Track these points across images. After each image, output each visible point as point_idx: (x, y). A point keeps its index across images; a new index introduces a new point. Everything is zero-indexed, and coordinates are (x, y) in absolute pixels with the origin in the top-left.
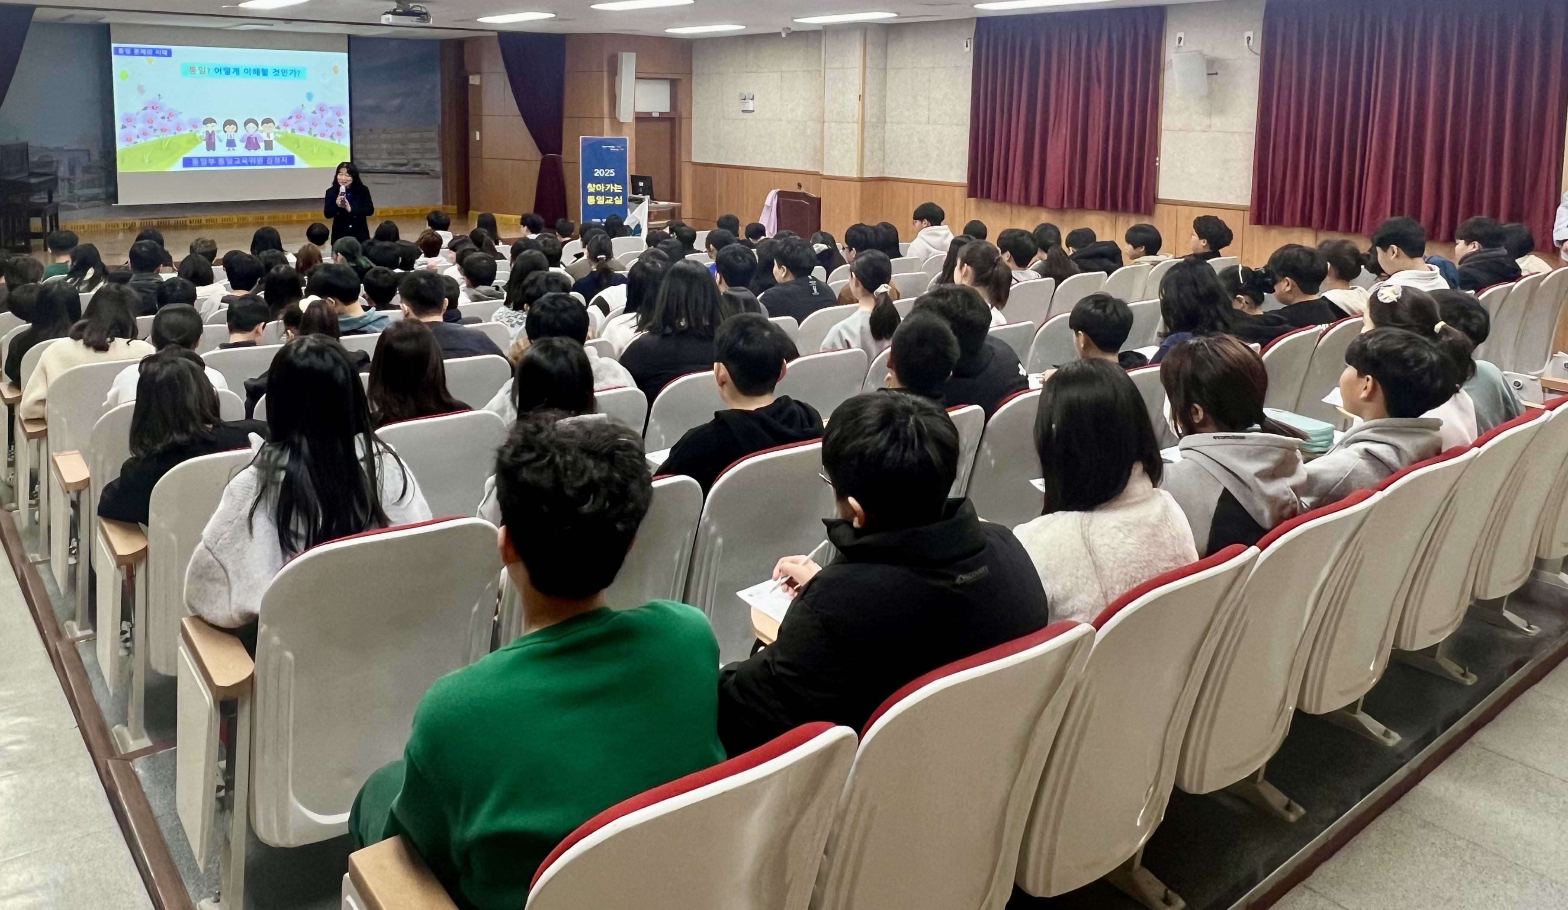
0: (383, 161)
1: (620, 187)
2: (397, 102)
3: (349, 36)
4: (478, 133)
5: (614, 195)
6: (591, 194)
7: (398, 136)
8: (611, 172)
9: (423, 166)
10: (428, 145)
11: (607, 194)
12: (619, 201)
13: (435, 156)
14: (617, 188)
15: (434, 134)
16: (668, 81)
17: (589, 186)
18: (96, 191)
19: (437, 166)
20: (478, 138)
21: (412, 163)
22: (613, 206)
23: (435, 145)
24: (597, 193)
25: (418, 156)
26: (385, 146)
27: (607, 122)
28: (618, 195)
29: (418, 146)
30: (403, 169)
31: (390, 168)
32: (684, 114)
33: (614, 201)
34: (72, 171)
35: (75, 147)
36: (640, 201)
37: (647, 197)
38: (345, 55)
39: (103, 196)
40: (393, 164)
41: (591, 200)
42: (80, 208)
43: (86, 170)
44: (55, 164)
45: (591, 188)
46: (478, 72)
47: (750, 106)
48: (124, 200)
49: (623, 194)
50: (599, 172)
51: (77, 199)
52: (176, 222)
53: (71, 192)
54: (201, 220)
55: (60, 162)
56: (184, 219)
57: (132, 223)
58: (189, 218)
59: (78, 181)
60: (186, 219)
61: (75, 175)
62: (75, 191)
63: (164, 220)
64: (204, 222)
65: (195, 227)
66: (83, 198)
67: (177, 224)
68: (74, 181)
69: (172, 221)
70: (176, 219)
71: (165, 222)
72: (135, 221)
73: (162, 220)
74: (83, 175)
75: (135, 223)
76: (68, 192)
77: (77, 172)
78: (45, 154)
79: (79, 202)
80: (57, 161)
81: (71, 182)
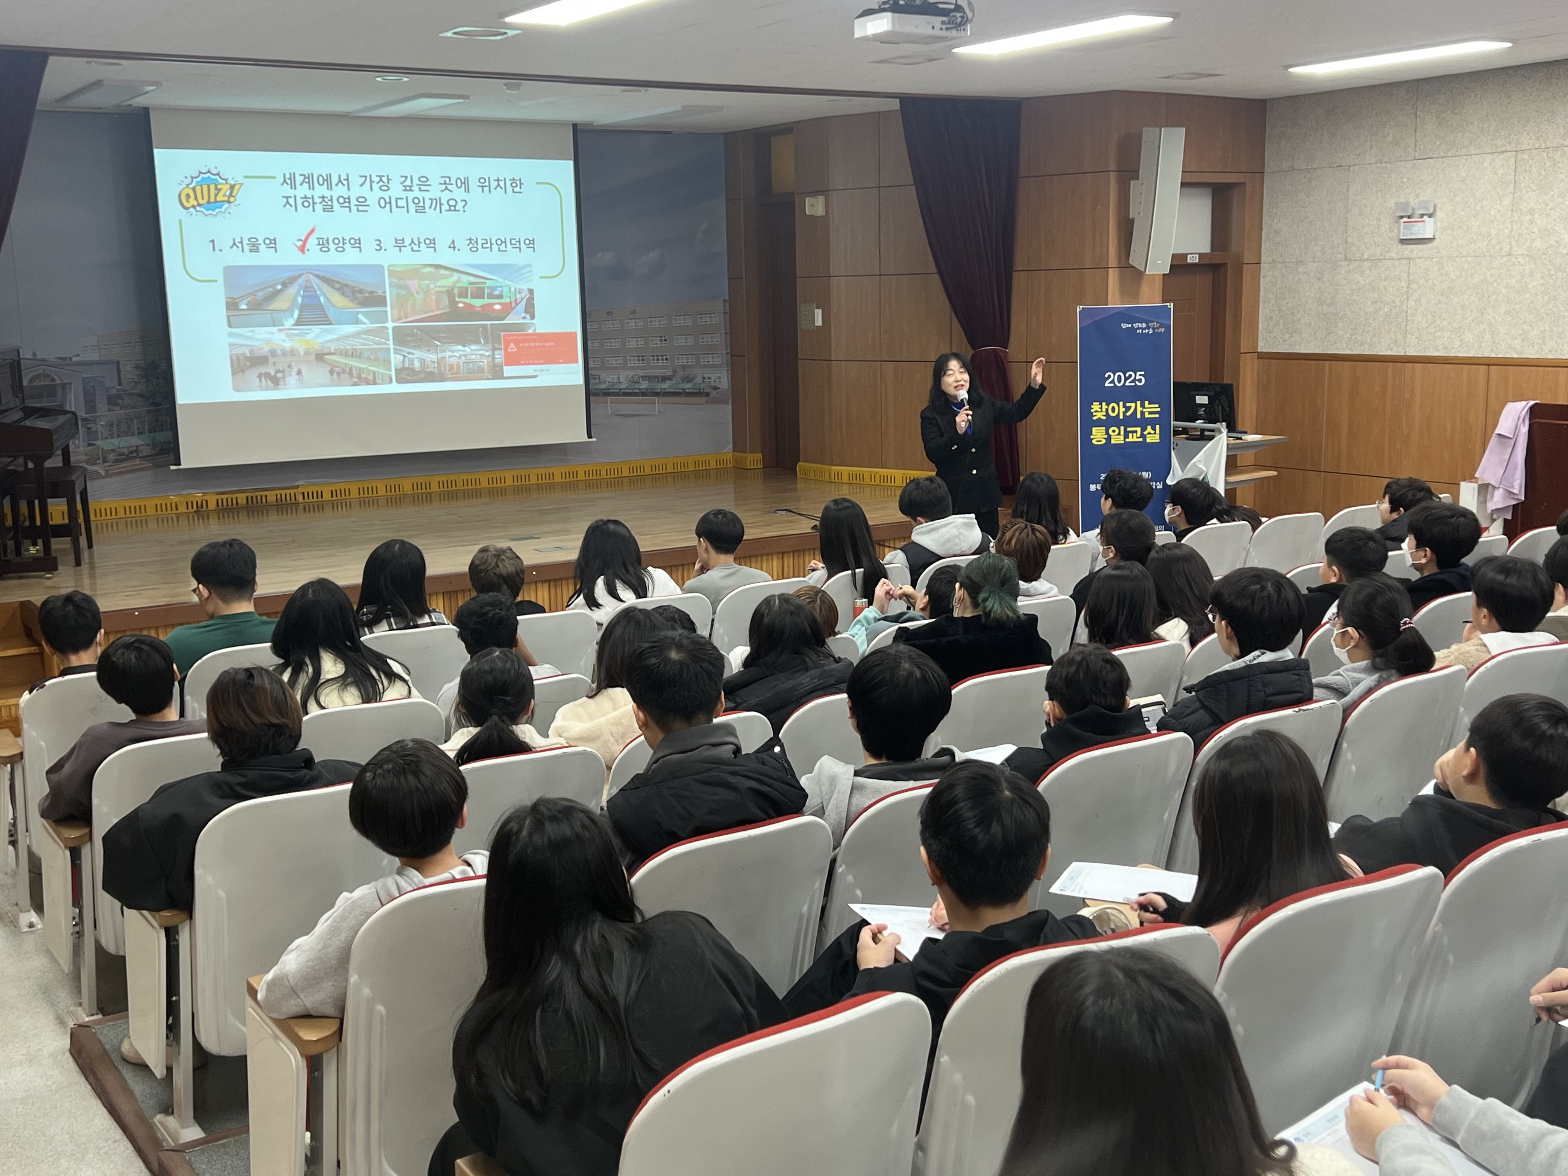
0: (631, 373)
1: (1156, 407)
2: (653, 256)
3: (575, 126)
4: (818, 313)
5: (1143, 423)
6: (1099, 423)
7: (656, 324)
8: (1139, 378)
9: (699, 379)
10: (708, 340)
11: (1130, 421)
12: (1153, 437)
13: (718, 361)
14: (1151, 409)
15: (717, 318)
16: (1209, 191)
17: (1096, 406)
18: (135, 441)
19: (722, 379)
20: (819, 322)
21: (680, 373)
22: (1143, 445)
23: (719, 339)
24: (1109, 422)
25: (691, 361)
26: (633, 344)
27: (1113, 276)
28: (1152, 423)
29: (691, 341)
30: (666, 386)
31: (644, 385)
32: (1248, 258)
33: (1143, 436)
34: (91, 405)
35: (94, 356)
36: (1205, 437)
37: (1223, 427)
38: (569, 166)
39: (147, 451)
40: (649, 378)
41: (1098, 435)
42: (108, 475)
43: (112, 401)
44: (59, 393)
45: (1098, 410)
46: (822, 191)
47: (1427, 228)
48: (189, 459)
49: (1162, 421)
50: (1113, 379)
51: (101, 457)
52: (279, 497)
53: (90, 445)
54: (322, 492)
55: (68, 386)
56: (292, 492)
57: (202, 502)
58: (301, 490)
59: (101, 423)
60: (296, 491)
61: (95, 412)
62: (98, 443)
63: (257, 494)
64: (327, 496)
65: (311, 506)
66: (111, 456)
67: (279, 500)
68: (95, 423)
69: (271, 496)
70: (278, 492)
71: (259, 498)
72: (206, 498)
73: (254, 495)
74: (110, 410)
75: (207, 501)
76: (86, 444)
77: (99, 406)
78: (41, 371)
79: (106, 464)
80: (63, 386)
81: (89, 426)
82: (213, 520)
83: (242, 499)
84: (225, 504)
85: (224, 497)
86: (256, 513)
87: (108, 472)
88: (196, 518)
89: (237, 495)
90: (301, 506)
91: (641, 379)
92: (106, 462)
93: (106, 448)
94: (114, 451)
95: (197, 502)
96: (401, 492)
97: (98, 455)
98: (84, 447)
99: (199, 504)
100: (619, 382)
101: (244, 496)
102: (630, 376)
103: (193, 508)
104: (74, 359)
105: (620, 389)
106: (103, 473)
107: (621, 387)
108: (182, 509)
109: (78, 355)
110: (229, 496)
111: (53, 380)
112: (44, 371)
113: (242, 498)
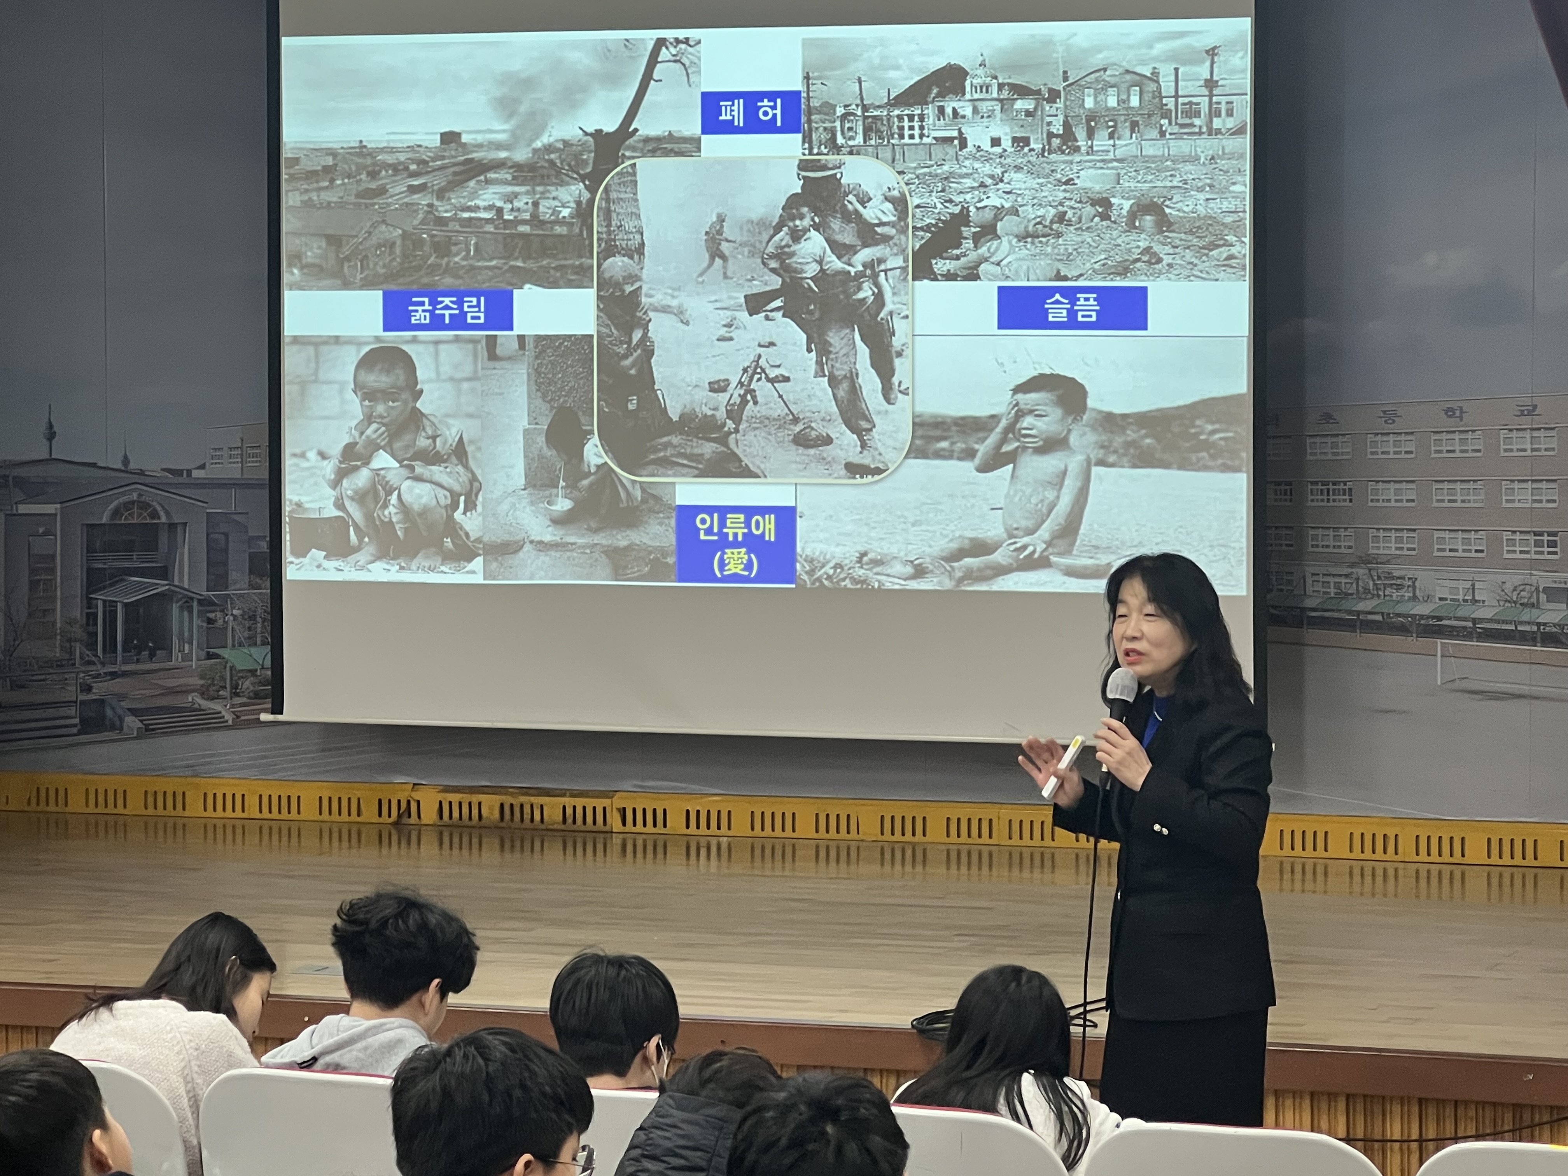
34: (218, 573)
43: (258, 566)
51: (228, 686)
52: (569, 811)
53: (210, 656)
54: (665, 810)
55: (180, 529)
56: (600, 803)
57: (409, 802)
58: (618, 802)
59: (235, 612)
60: (606, 802)
61: (226, 588)
62: (225, 653)
63: (523, 799)
64: (676, 822)
65: (640, 843)
66: (247, 684)
67: (570, 820)
68: (222, 611)
69: (553, 809)
70: (569, 801)
71: (527, 810)
72: (417, 795)
73: (516, 802)
74: (252, 586)
75: (418, 802)
76: (203, 654)
77: (233, 575)
78: (135, 496)
79: (237, 700)
80: (172, 527)
81: (211, 615)
82: (429, 847)
83: (491, 808)
84: (456, 814)
85: (455, 798)
86: (518, 844)
87: (238, 717)
88: (395, 838)
89: (482, 797)
90: (617, 840)
91: (1543, 597)
92: (237, 695)
93: (239, 667)
94: (253, 672)
95: (399, 801)
96: (853, 834)
97: (223, 678)
98: (198, 660)
99: (404, 805)
100: (1475, 601)
101: (496, 800)
102: (1508, 587)
103: (390, 816)
104: (196, 474)
105: (1474, 621)
106: (229, 717)
107: (1479, 614)
108: (370, 814)
109: (203, 467)
110: (465, 798)
111: (155, 515)
112: (140, 495)
113: (490, 805)
